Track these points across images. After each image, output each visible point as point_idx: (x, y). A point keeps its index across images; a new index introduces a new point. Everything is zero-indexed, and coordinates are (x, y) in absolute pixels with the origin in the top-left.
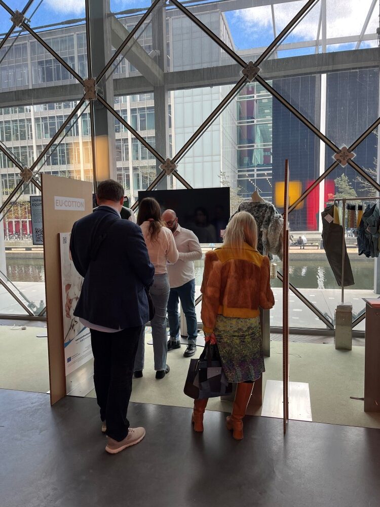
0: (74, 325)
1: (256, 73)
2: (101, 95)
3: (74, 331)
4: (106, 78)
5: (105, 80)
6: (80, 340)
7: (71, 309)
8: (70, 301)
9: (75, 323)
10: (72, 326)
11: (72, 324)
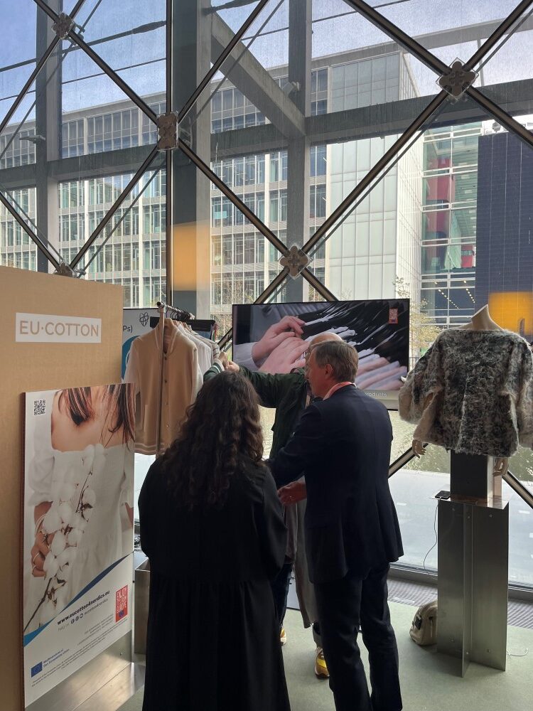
0: (53, 590)
1: (468, 84)
3: (55, 602)
6: (70, 619)
7: (50, 558)
8: (47, 539)
9: (56, 586)
10: (49, 594)
11: (50, 589)
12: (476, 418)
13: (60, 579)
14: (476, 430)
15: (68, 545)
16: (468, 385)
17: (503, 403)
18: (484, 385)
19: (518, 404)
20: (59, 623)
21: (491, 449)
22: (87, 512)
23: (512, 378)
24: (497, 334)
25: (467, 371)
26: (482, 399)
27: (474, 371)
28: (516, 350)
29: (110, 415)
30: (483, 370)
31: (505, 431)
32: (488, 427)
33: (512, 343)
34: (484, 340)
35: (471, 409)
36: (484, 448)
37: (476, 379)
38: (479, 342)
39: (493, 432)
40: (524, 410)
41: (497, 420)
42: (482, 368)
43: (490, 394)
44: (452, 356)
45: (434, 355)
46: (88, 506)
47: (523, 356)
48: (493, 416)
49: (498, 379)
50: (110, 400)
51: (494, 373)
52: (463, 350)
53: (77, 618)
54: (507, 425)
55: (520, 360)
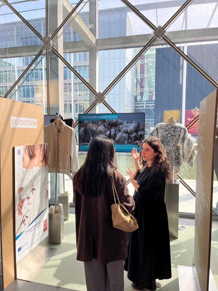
0: (24, 220)
1: (163, 34)
2: (54, 48)
3: (25, 224)
4: (58, 36)
5: (57, 38)
6: (30, 231)
7: (23, 208)
8: (22, 201)
9: (26, 218)
10: (23, 221)
11: (23, 220)
12: (170, 154)
13: (27, 216)
14: (170, 158)
15: (29, 204)
16: (167, 143)
17: (178, 149)
18: (172, 143)
19: (183, 149)
20: (26, 232)
21: (174, 164)
22: (34, 191)
23: (180, 140)
24: (176, 125)
25: (166, 138)
26: (171, 147)
27: (169, 138)
28: (182, 130)
29: (41, 156)
30: (172, 138)
31: (179, 158)
32: (174, 157)
33: (181, 128)
34: (172, 127)
35: (168, 151)
36: (172, 164)
37: (170, 141)
38: (170, 128)
39: (175, 158)
40: (184, 151)
41: (176, 154)
42: (171, 137)
43: (174, 145)
44: (161, 133)
45: (155, 132)
46: (34, 189)
47: (185, 132)
48: (175, 153)
49: (177, 141)
50: (41, 150)
51: (175, 139)
52: (166, 131)
53: (32, 230)
54: (179, 156)
55: (183, 134)
